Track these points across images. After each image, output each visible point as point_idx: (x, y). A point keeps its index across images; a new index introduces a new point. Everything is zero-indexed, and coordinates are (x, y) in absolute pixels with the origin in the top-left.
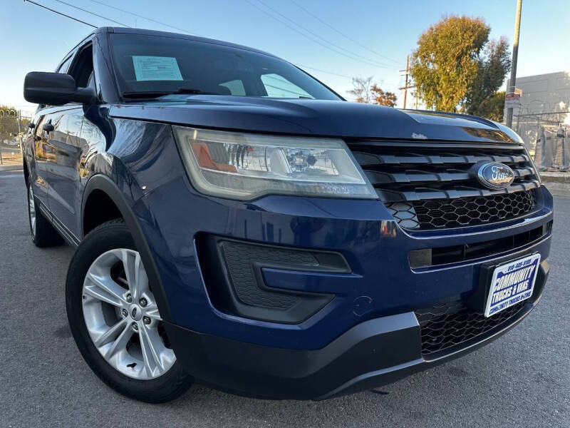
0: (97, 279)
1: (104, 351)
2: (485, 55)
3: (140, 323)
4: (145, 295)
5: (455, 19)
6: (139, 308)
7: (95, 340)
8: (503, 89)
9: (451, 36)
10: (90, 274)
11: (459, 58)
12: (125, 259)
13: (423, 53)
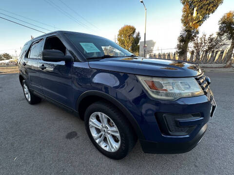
0: (93, 121)
1: (97, 141)
2: (135, 36)
3: (107, 134)
4: (107, 126)
5: (127, 26)
6: (106, 130)
7: (95, 138)
8: (139, 44)
9: (127, 30)
10: (90, 119)
11: (129, 36)
12: (100, 115)
13: (120, 34)
